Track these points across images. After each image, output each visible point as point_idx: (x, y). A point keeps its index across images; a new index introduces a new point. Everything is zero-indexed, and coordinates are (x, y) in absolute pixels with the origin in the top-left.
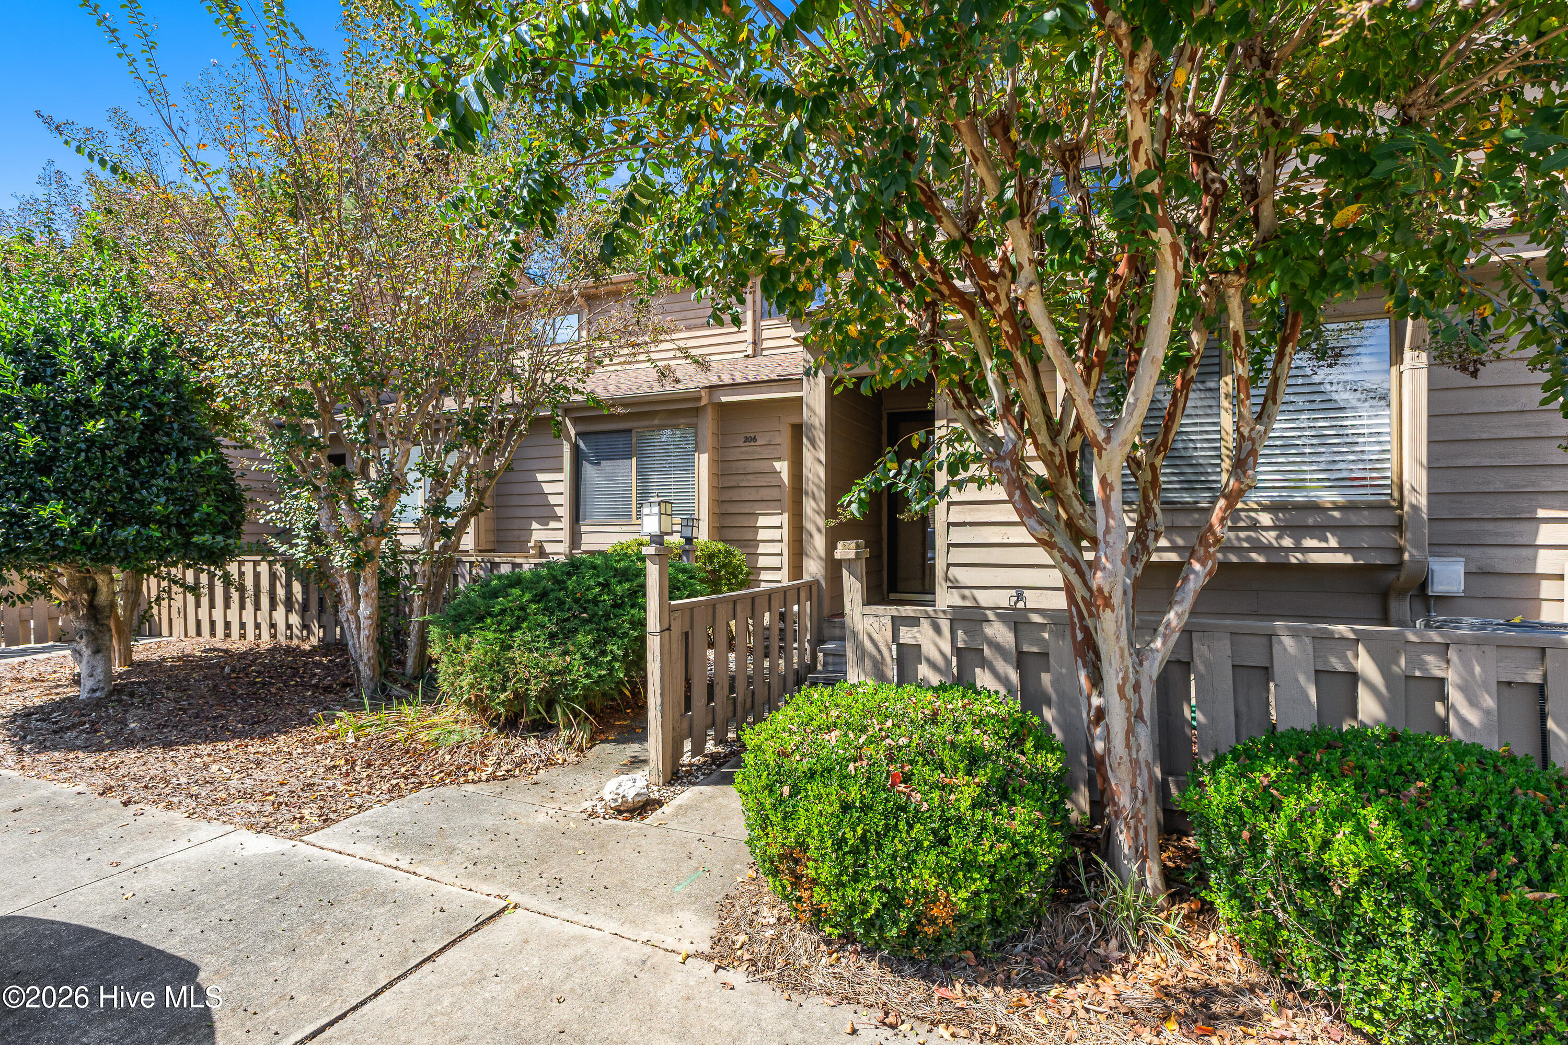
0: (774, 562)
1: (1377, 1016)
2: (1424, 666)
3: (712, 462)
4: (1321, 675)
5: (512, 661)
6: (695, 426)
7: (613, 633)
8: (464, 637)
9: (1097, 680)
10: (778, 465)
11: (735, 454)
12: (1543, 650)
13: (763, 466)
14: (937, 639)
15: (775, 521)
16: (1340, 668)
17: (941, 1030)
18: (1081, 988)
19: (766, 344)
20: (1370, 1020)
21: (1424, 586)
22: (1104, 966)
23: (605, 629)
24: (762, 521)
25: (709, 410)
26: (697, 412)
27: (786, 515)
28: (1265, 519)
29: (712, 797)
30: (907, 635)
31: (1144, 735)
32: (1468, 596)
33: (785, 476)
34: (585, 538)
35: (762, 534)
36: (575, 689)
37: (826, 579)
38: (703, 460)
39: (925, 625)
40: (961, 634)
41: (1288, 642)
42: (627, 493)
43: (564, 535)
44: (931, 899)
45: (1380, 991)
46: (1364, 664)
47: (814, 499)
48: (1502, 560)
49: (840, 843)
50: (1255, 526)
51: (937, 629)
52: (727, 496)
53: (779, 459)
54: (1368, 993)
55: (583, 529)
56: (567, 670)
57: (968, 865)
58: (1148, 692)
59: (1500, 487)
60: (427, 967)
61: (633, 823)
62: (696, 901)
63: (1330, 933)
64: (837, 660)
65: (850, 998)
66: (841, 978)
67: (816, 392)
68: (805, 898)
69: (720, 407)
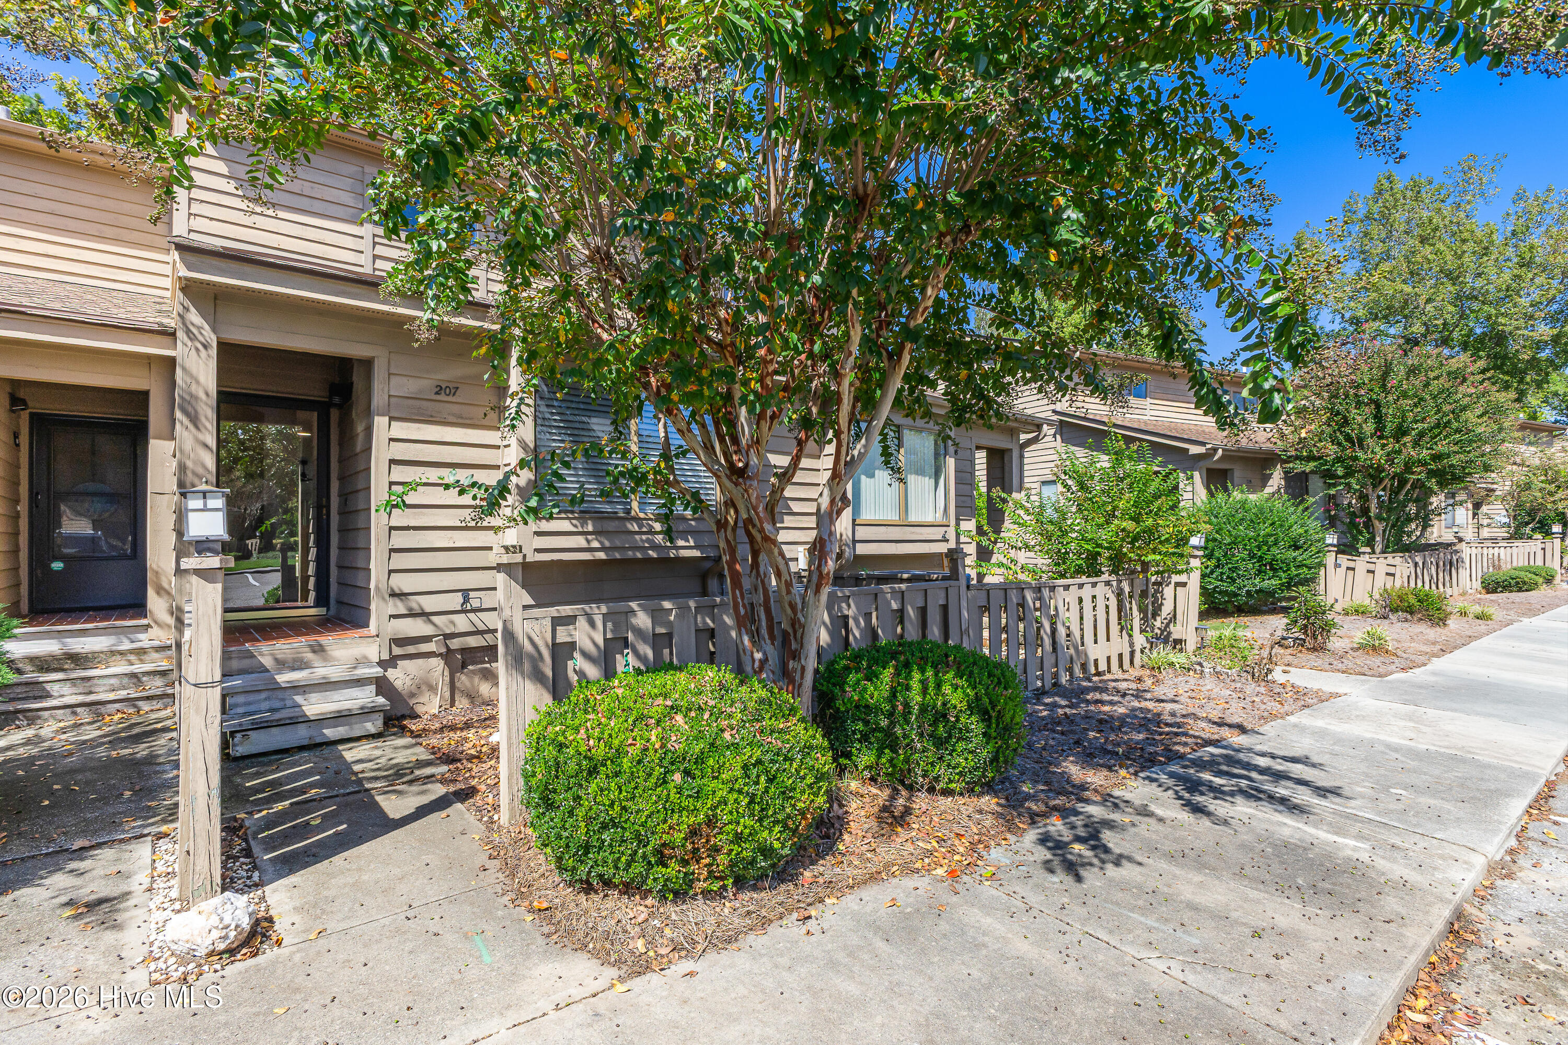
14: (591, 632)
17: (828, 901)
18: (846, 838)
22: (843, 822)
28: (658, 526)
30: (563, 636)
39: (582, 622)
40: (610, 626)
61: (269, 954)
62: (528, 956)
63: (940, 743)
64: (251, 698)
65: (765, 922)
66: (749, 913)
67: (203, 352)
68: (699, 868)
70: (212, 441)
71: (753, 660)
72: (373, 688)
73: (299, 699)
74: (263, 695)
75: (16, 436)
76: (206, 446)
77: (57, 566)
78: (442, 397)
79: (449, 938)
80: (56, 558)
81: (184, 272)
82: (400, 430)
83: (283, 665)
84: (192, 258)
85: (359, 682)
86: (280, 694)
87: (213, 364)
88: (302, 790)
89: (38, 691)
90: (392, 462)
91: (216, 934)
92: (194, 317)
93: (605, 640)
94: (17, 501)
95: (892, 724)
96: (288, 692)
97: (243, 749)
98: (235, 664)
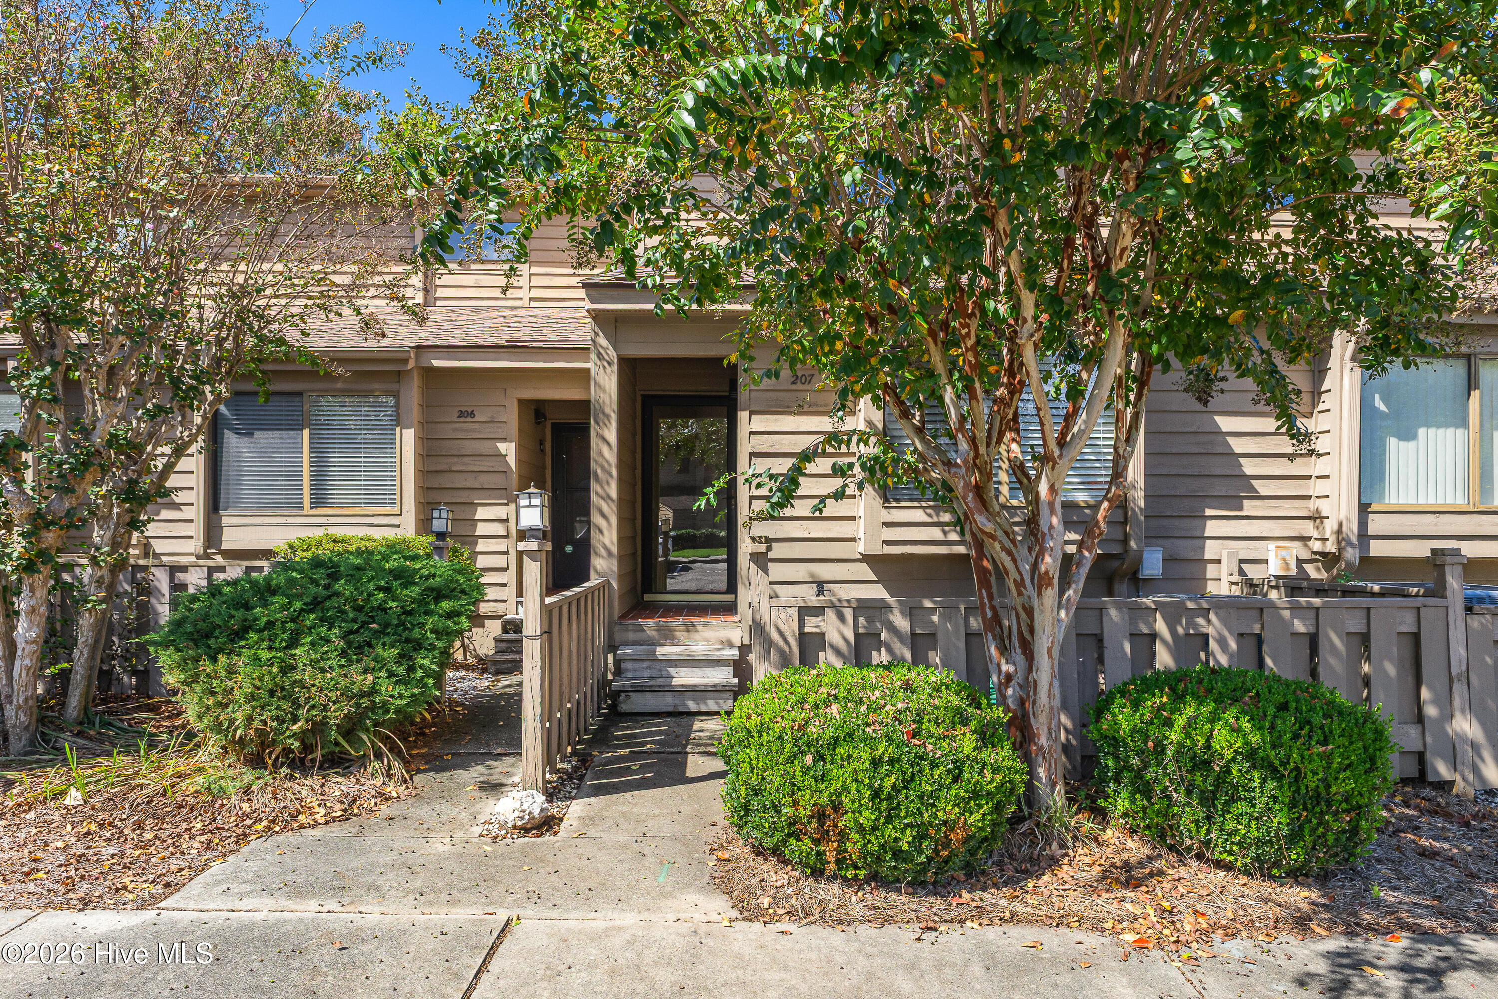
0: (499, 561)
1: (1235, 848)
2: (1196, 626)
3: (420, 439)
4: (1135, 637)
5: (301, 684)
6: (397, 395)
7: (418, 646)
8: (222, 659)
10: (502, 447)
11: (447, 431)
12: (1262, 610)
13: (484, 447)
14: (842, 627)
15: (500, 512)
16: (1146, 631)
17: (969, 923)
18: (1046, 878)
19: (440, 293)
20: (1231, 853)
21: (1136, 573)
22: (1054, 862)
23: (408, 641)
24: (482, 513)
25: (415, 374)
26: (399, 376)
29: (605, 807)
30: (812, 625)
32: (1165, 578)
33: (512, 460)
34: (227, 534)
35: (481, 529)
36: (388, 711)
37: (621, 578)
38: (409, 435)
39: (830, 613)
40: (862, 620)
41: (1113, 613)
42: (295, 476)
43: (197, 530)
44: (950, 826)
45: (1237, 830)
48: (1184, 549)
51: (842, 618)
52: (436, 482)
53: (504, 439)
54: (1230, 834)
55: (225, 521)
56: (373, 691)
59: (1181, 491)
60: (485, 976)
61: (548, 838)
62: (688, 885)
63: (1208, 800)
64: (637, 665)
65: (889, 920)
66: (875, 907)
67: (608, 369)
68: (830, 850)
69: (430, 373)
71: (1000, 671)
72: (730, 669)
73: (672, 671)
74: (646, 664)
75: (542, 442)
77: (569, 549)
78: (799, 386)
79: (650, 860)
80: (568, 544)
81: (589, 305)
82: (760, 422)
84: (594, 292)
85: (719, 663)
86: (657, 664)
87: (614, 378)
88: (643, 744)
91: (517, 814)
92: (602, 341)
93: (857, 635)
95: (1146, 765)
96: (664, 664)
97: (624, 707)
98: (631, 636)
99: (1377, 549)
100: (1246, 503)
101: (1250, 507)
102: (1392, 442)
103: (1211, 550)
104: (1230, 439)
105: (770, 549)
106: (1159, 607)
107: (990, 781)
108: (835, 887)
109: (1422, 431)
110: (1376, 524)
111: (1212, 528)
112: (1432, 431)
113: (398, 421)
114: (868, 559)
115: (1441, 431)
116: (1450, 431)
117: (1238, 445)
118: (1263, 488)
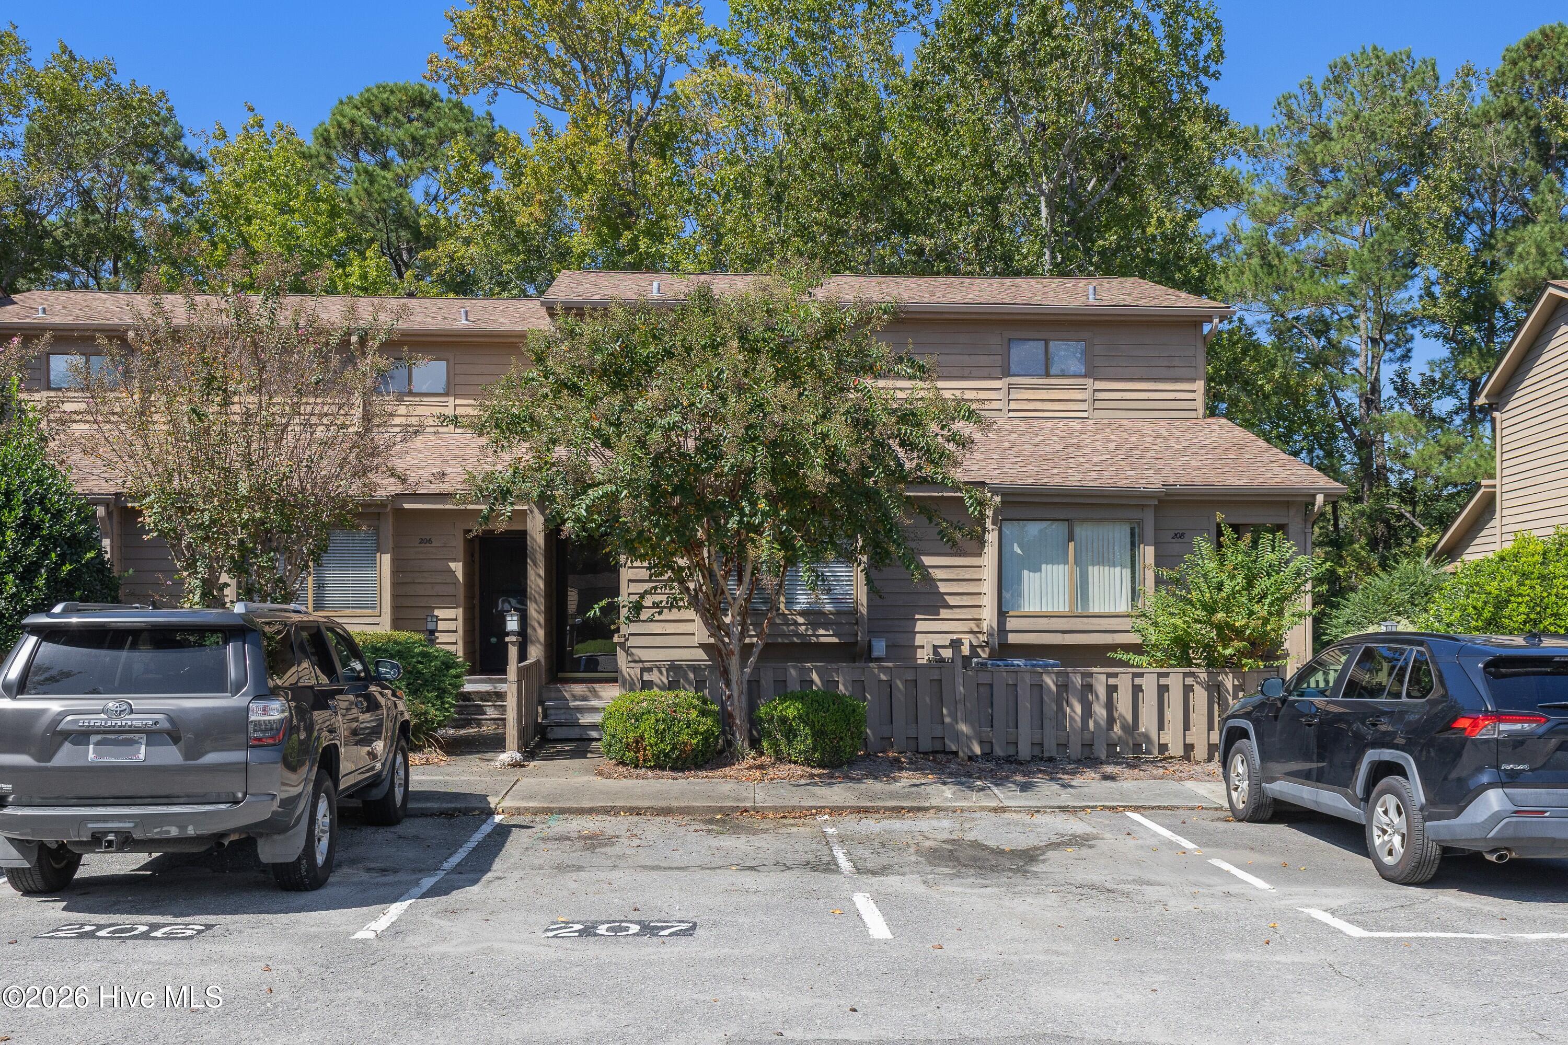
3: (393, 561)
6: (377, 529)
9: (728, 685)
10: (453, 565)
11: (412, 554)
13: (439, 565)
15: (450, 613)
21: (870, 654)
24: (441, 614)
25: (391, 515)
26: (380, 516)
27: (461, 610)
28: (801, 620)
29: (548, 763)
30: (646, 677)
31: (744, 698)
32: (888, 657)
33: (460, 575)
37: (544, 659)
38: (386, 558)
39: (655, 671)
44: (685, 744)
46: (815, 677)
47: (536, 602)
48: (902, 639)
49: (656, 731)
50: (796, 623)
51: (661, 673)
53: (454, 560)
57: (696, 733)
58: (745, 686)
59: (900, 603)
61: (525, 768)
62: (586, 775)
64: (558, 712)
67: (539, 528)
68: (640, 755)
69: (400, 513)
70: (542, 573)
73: (579, 715)
74: (562, 711)
75: (472, 555)
76: (540, 576)
77: (494, 640)
79: (571, 771)
83: (575, 698)
86: (569, 712)
87: (542, 534)
89: (480, 710)
90: (630, 581)
94: (473, 598)
96: (574, 712)
97: (550, 736)
98: (553, 695)
99: (1013, 639)
100: (942, 611)
101: (944, 613)
102: (1026, 572)
103: (919, 640)
104: (930, 570)
105: (627, 640)
106: (815, 667)
107: (702, 729)
108: (643, 770)
109: (1044, 566)
110: (1011, 624)
111: (920, 626)
112: (1050, 566)
113: (379, 549)
114: (702, 646)
115: (1055, 567)
116: (1061, 566)
117: (937, 574)
118: (951, 601)
